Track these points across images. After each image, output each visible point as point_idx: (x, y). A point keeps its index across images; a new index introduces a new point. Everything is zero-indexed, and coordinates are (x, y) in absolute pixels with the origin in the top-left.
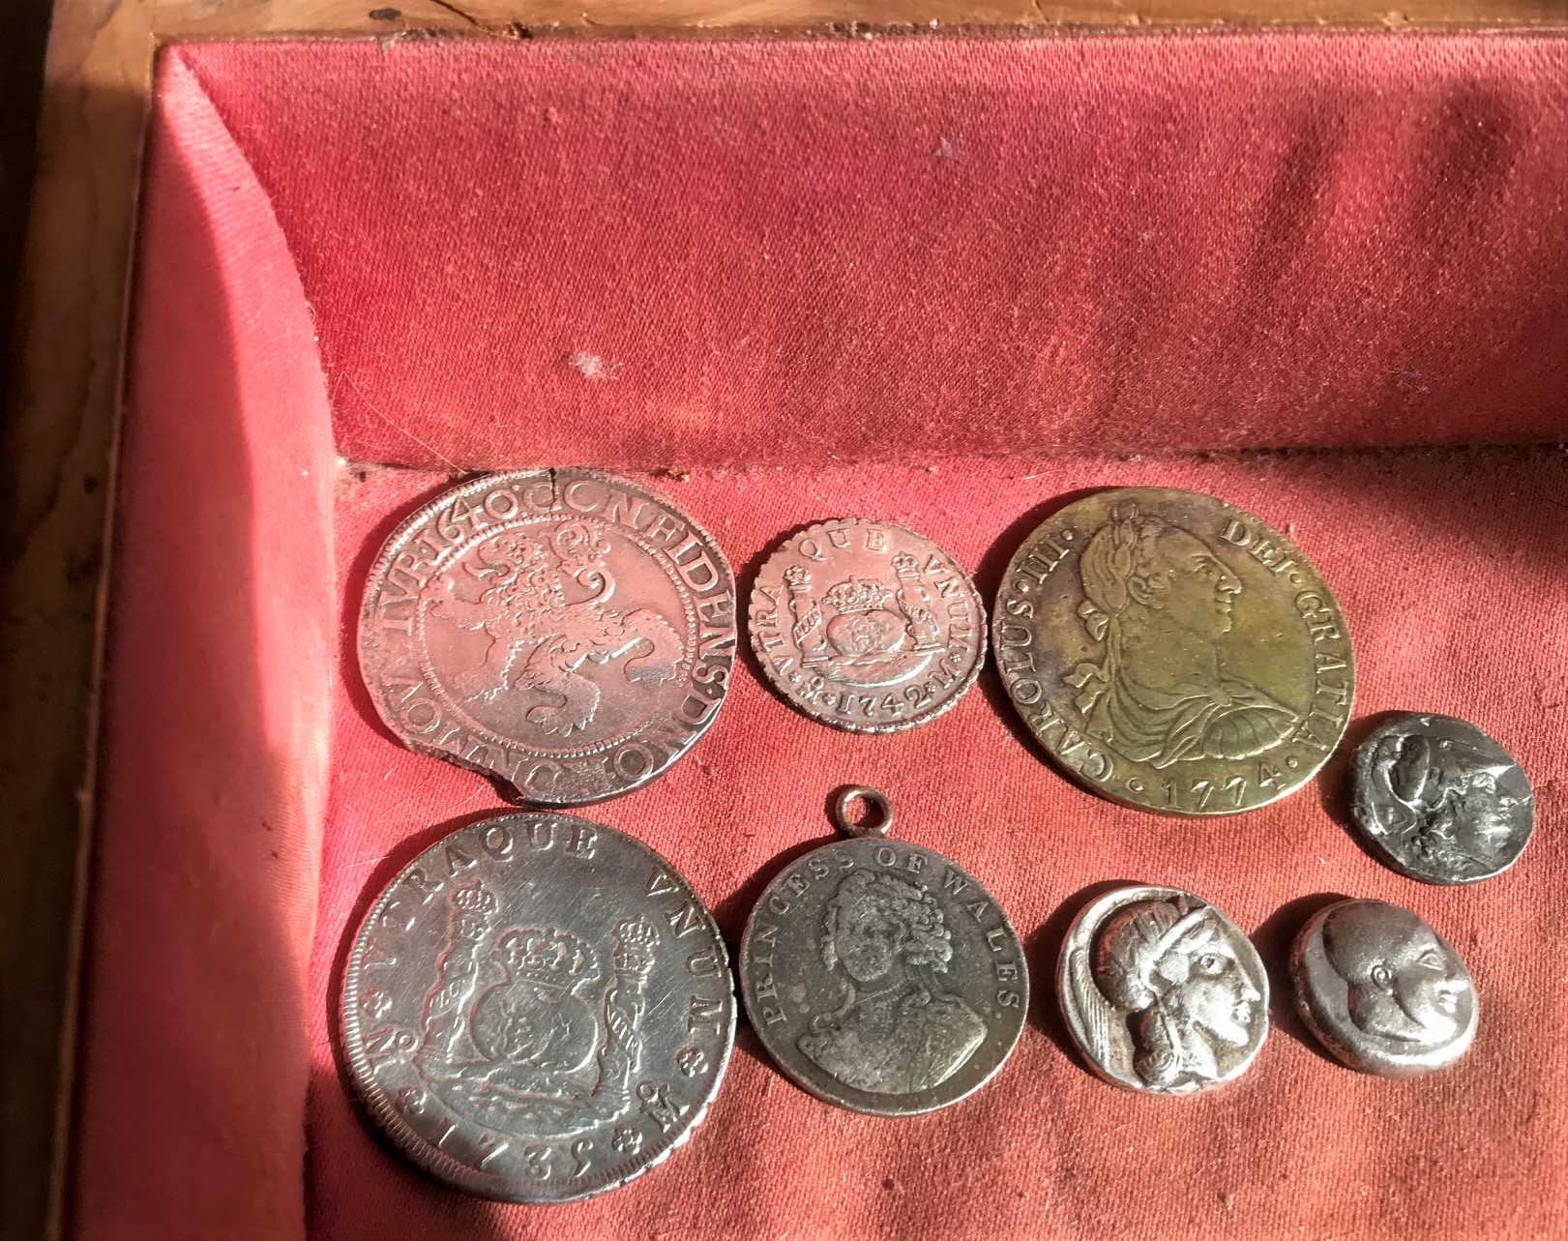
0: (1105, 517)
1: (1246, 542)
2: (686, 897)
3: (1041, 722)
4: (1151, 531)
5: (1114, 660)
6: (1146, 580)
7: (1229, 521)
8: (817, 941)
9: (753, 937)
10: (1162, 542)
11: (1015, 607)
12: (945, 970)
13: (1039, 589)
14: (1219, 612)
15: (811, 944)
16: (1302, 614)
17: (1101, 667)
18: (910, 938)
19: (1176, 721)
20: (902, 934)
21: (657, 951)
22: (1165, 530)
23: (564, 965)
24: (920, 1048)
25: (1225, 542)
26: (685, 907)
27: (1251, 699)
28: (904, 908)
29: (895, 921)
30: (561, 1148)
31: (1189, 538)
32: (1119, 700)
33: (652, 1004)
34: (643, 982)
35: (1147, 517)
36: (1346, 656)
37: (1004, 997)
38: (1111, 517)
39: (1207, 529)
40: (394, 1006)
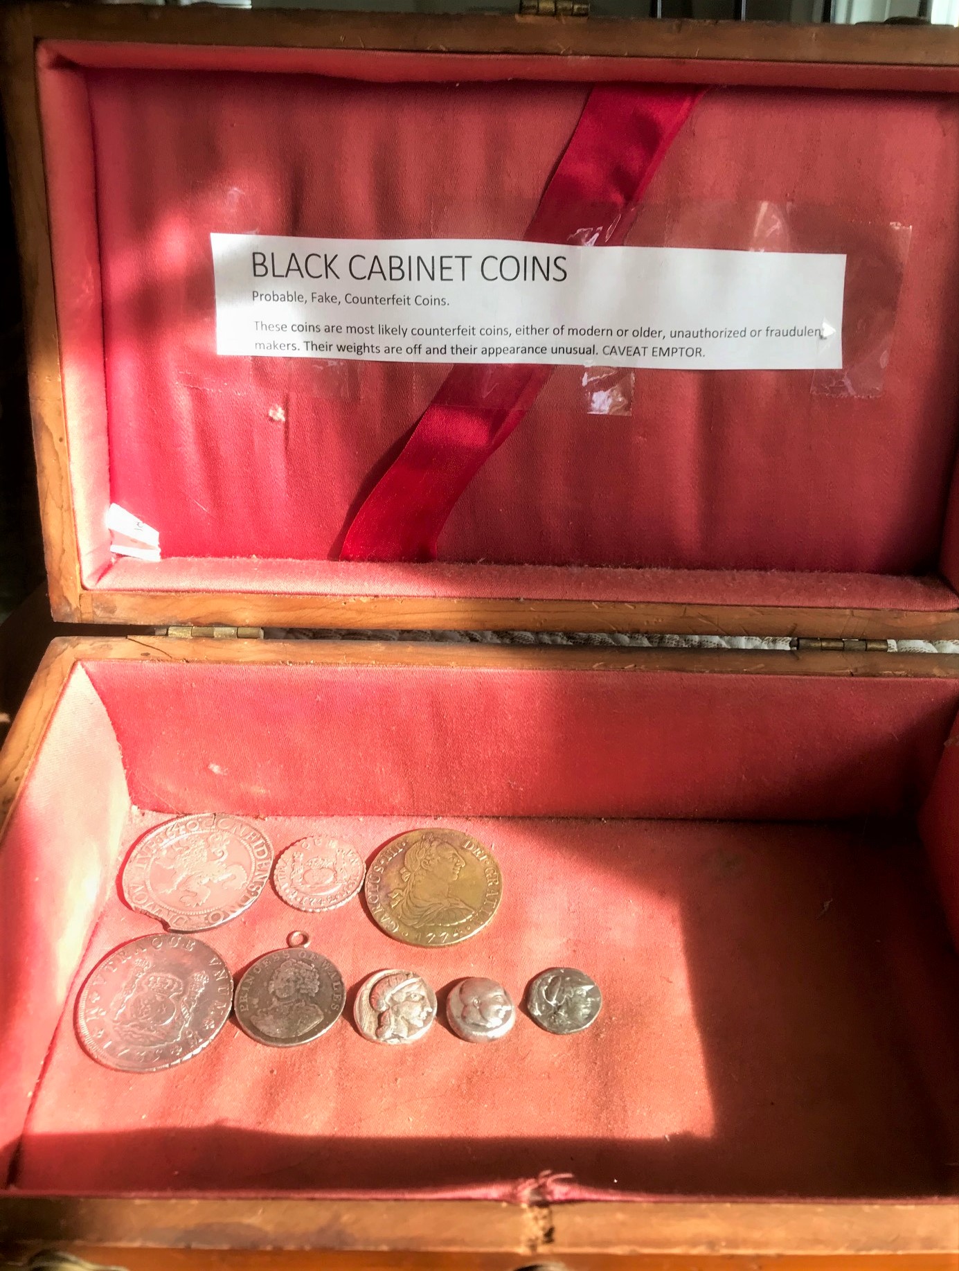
0: (420, 838)
1: (471, 848)
2: (223, 966)
3: (375, 910)
4: (435, 844)
5: (409, 888)
6: (429, 861)
7: (466, 841)
8: (268, 983)
9: (244, 980)
10: (439, 847)
11: (377, 869)
12: (314, 995)
13: (387, 863)
14: (454, 873)
15: (265, 984)
16: (486, 875)
17: (403, 891)
18: (304, 983)
19: (426, 911)
20: (301, 981)
21: (206, 985)
22: (441, 843)
23: (169, 988)
24: (296, 1022)
25: (463, 848)
26: (221, 969)
27: (458, 904)
28: (304, 972)
29: (299, 977)
30: (150, 1052)
31: (450, 847)
32: (407, 903)
33: (199, 1003)
34: (198, 995)
35: (435, 839)
36: (499, 891)
37: (333, 1006)
38: (422, 838)
39: (457, 843)
40: (100, 999)
